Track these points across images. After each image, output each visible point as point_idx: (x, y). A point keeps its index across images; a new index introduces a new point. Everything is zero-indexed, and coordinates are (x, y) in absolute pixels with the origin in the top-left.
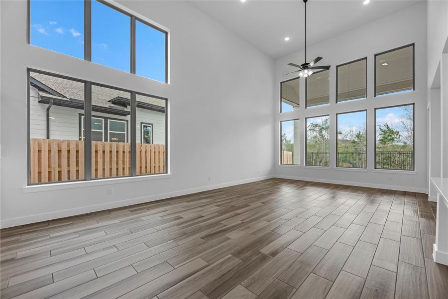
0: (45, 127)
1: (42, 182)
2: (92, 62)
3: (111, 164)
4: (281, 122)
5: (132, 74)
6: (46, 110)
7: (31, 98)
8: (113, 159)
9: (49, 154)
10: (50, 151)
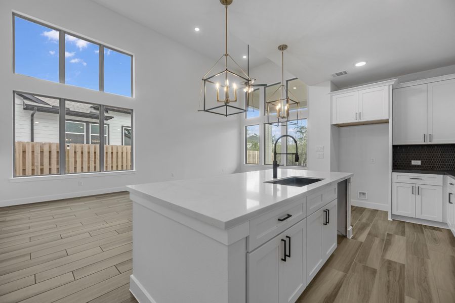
0: (29, 131)
1: (27, 174)
2: (66, 84)
3: (89, 163)
4: (246, 126)
5: (101, 92)
6: (30, 116)
7: (16, 105)
8: (90, 159)
9: (32, 154)
10: (33, 152)
